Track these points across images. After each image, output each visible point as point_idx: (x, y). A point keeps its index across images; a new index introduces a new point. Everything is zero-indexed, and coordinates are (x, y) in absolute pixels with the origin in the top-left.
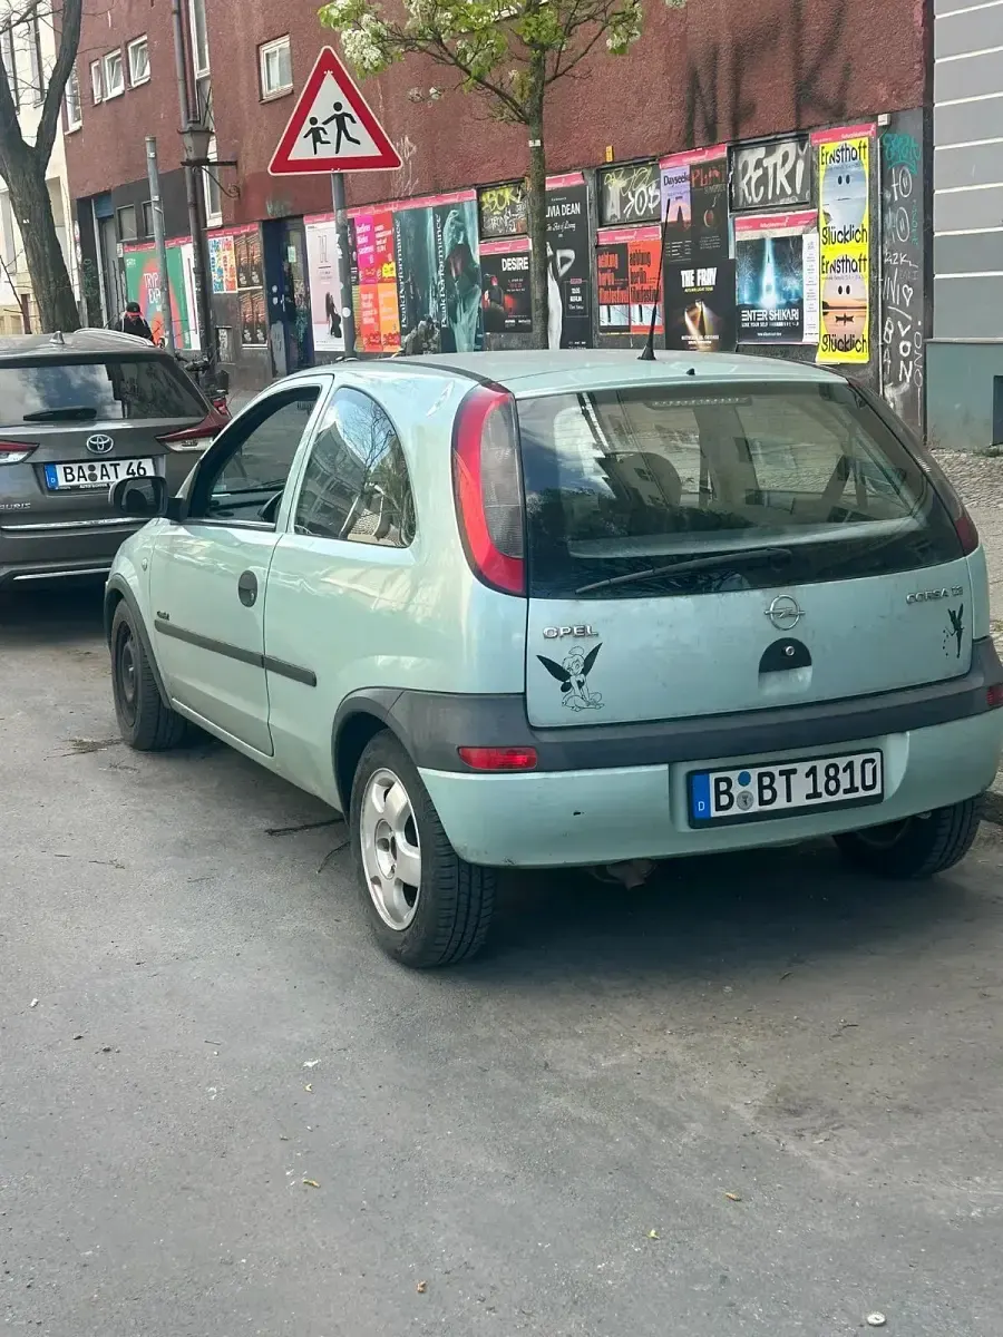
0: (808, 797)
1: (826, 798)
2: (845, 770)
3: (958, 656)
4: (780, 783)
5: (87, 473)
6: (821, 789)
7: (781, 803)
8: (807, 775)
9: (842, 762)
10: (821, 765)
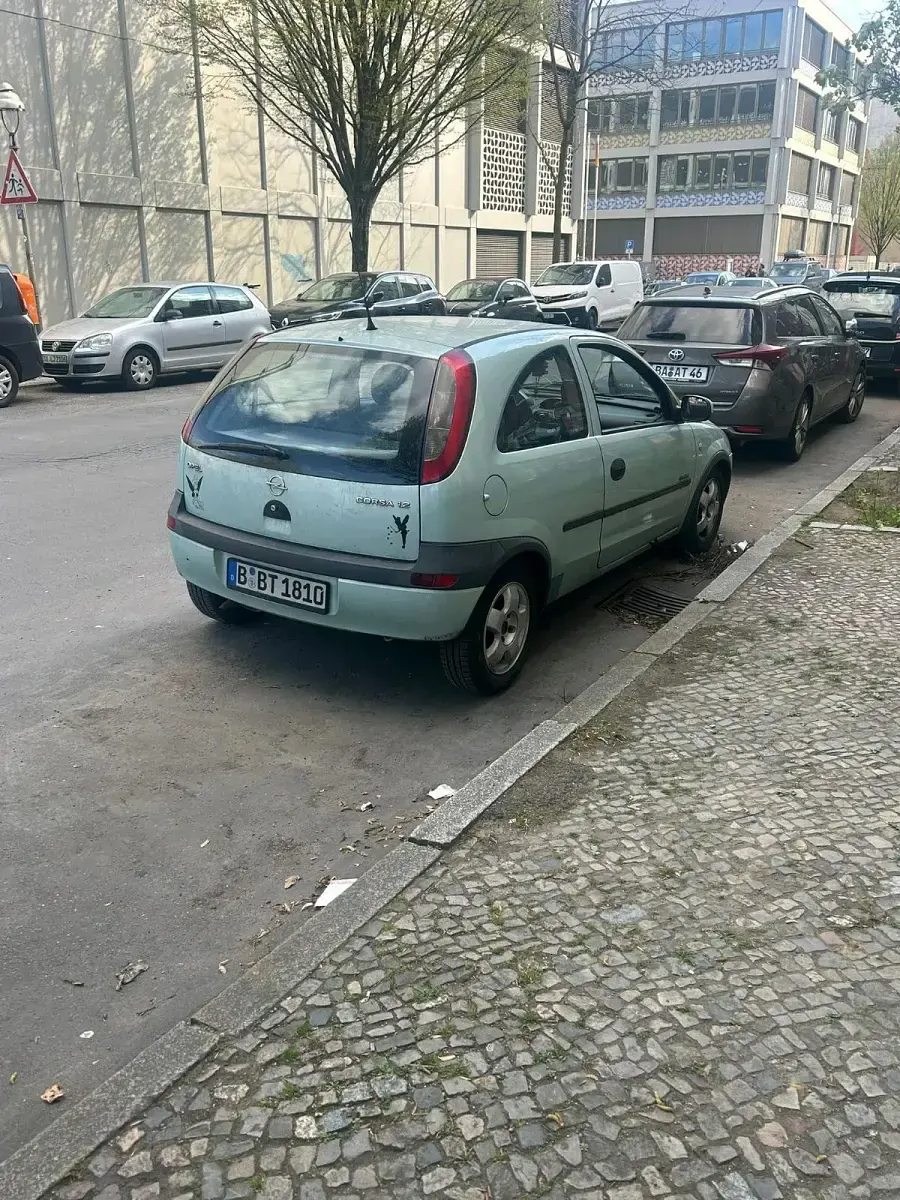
0: (283, 594)
1: (292, 599)
2: (305, 588)
3: (404, 547)
4: (269, 581)
5: (668, 371)
6: (290, 593)
7: (267, 592)
8: (283, 582)
9: (304, 583)
10: (292, 580)
